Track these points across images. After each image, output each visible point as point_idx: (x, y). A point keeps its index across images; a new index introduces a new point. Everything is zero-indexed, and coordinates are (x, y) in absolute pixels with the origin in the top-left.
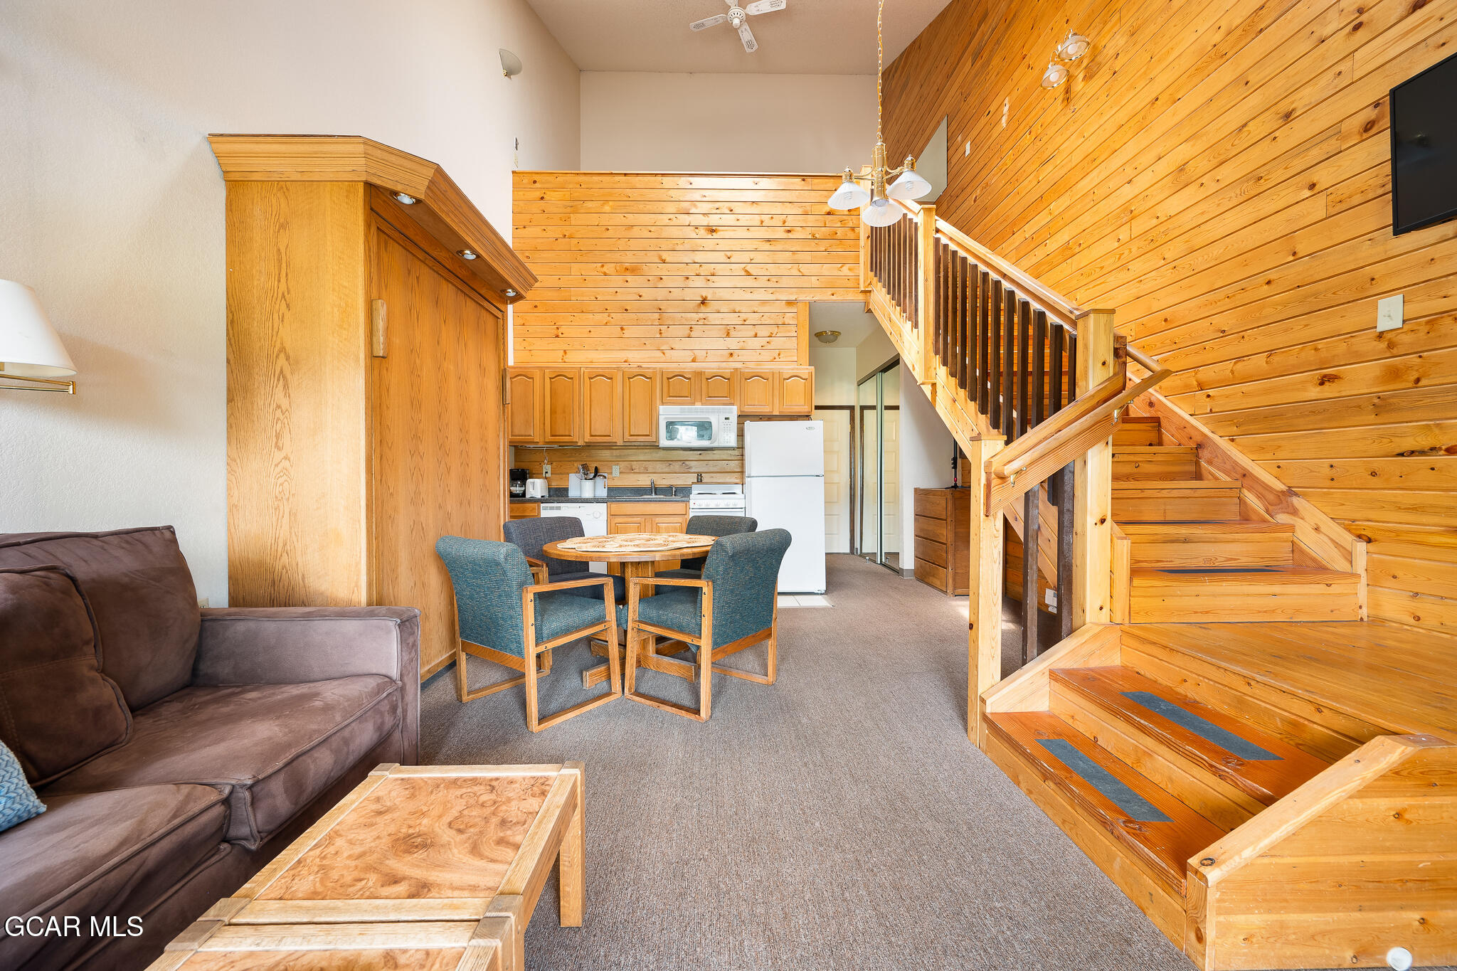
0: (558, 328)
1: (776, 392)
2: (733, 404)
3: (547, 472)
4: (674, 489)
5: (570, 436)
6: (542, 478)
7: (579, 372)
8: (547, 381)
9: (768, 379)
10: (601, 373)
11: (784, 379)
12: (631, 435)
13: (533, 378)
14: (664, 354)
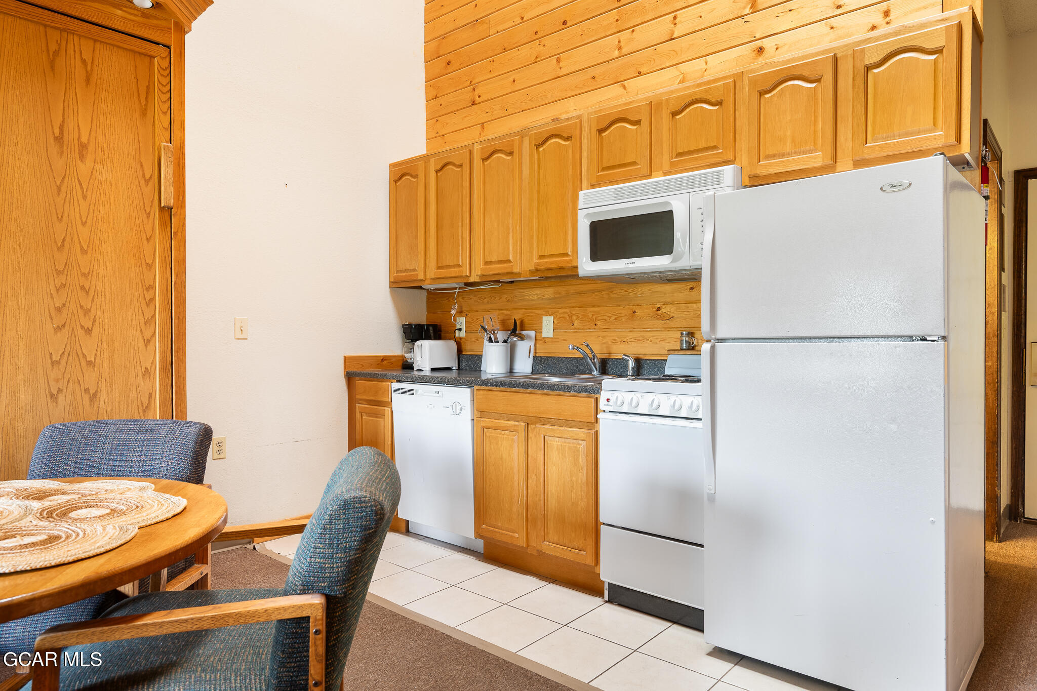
0: (474, 89)
1: (845, 110)
2: (726, 163)
3: (460, 330)
4: (631, 364)
5: (459, 266)
6: (450, 339)
7: (471, 153)
8: (433, 175)
9: (818, 80)
10: (497, 147)
11: (868, 68)
12: (541, 257)
13: (416, 176)
14: (624, 87)
